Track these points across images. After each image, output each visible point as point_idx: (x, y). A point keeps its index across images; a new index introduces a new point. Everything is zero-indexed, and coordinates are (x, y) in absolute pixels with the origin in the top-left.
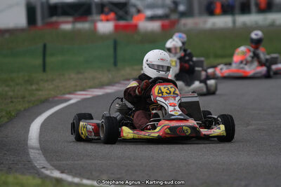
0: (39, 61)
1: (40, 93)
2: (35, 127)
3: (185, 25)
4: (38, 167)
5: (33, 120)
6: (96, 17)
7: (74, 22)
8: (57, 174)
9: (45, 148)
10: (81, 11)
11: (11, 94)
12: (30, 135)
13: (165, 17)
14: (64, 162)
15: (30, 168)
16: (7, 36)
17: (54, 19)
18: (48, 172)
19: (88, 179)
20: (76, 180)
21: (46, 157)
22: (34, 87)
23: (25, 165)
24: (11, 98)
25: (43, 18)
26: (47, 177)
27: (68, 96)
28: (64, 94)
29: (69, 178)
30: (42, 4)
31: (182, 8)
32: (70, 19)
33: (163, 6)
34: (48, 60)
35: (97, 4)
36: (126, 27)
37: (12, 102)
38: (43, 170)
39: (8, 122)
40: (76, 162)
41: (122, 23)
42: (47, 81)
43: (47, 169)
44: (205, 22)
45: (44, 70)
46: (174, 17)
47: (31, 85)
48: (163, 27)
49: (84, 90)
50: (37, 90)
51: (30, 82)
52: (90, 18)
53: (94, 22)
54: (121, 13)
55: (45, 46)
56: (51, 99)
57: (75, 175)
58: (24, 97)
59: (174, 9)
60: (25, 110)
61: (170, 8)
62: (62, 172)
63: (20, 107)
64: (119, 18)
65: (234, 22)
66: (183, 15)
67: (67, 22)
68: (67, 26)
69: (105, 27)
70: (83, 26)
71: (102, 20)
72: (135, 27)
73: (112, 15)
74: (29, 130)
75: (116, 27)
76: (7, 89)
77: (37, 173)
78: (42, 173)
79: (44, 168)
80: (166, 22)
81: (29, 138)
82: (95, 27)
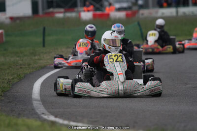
0: (40, 39)
1: (41, 61)
2: (37, 86)
3: (142, 14)
4: (39, 113)
5: (36, 81)
6: (80, 9)
7: (65, 12)
8: (52, 118)
9: (44, 100)
11: (20, 62)
12: (33, 91)
13: (129, 8)
14: (58, 110)
15: (33, 114)
16: (18, 21)
17: (51, 10)
18: (46, 117)
19: (74, 121)
20: (66, 122)
21: (45, 106)
22: (36, 57)
23: (30, 112)
24: (21, 65)
25: (43, 9)
26: (45, 120)
29: (60, 121)
31: (140, 2)
32: (62, 10)
33: (127, 2)
34: (47, 38)
36: (101, 16)
37: (21, 68)
38: (43, 116)
39: (18, 82)
40: (66, 110)
41: (98, 12)
42: (46, 53)
43: (45, 115)
44: (157, 12)
45: (44, 46)
46: (135, 8)
47: (35, 56)
48: (127, 15)
50: (39, 59)
51: (34, 54)
52: (76, 9)
53: (79, 12)
54: (98, 6)
55: (44, 29)
56: (48, 66)
57: (65, 119)
58: (29, 65)
59: (135, 3)
60: (30, 73)
61: (132, 2)
62: (56, 117)
63: (27, 72)
64: (97, 9)
65: (177, 12)
66: (141, 7)
68: (60, 15)
69: (86, 15)
70: (72, 15)
72: (108, 15)
73: (91, 7)
74: (33, 87)
75: (94, 16)
76: (18, 59)
77: (38, 117)
78: (42, 117)
79: (43, 114)
80: (129, 12)
81: (33, 93)
82: (80, 15)
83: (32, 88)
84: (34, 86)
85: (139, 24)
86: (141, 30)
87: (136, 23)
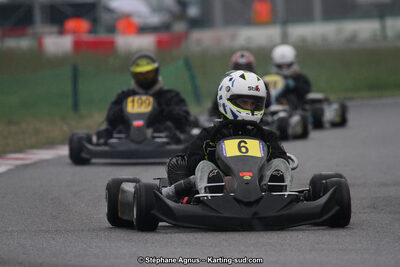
3: (198, 41)
6: (40, 27)
13: (164, 27)
31: (193, 11)
35: (43, 7)
36: (94, 45)
44: (233, 37)
48: (160, 44)
49: (20, 150)
52: (30, 30)
53: (39, 37)
59: (181, 14)
61: (171, 12)
65: (284, 36)
69: (58, 44)
71: (51, 33)
72: (111, 45)
75: (77, 45)
80: (165, 36)
82: (40, 44)
85: (188, 64)
86: (193, 78)
87: (181, 63)
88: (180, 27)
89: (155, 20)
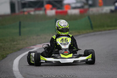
0: (17, 30)
1: (18, 46)
2: (16, 62)
3: (92, 11)
5: (15, 59)
7: (34, 11)
10: (38, 5)
13: (82, 7)
17: (25, 10)
22: (15, 43)
24: (4, 48)
25: (19, 9)
27: (32, 47)
28: (30, 46)
30: (18, 2)
31: (90, 2)
32: (32, 9)
33: (80, 2)
34: (23, 30)
36: (61, 13)
37: (4, 50)
41: (59, 10)
44: (102, 10)
45: (20, 34)
48: (81, 12)
50: (17, 44)
53: (45, 10)
55: (20, 23)
56: (24, 48)
58: (10, 48)
59: (87, 3)
61: (84, 3)
63: (8, 53)
64: (59, 8)
66: (91, 6)
67: (32, 11)
72: (66, 13)
75: (57, 13)
80: (82, 10)
81: (13, 67)
82: (46, 13)
83: (12, 64)
84: (14, 62)
85: (89, 18)
86: (90, 22)
87: (87, 17)
88: (86, 7)
89: (79, 5)
